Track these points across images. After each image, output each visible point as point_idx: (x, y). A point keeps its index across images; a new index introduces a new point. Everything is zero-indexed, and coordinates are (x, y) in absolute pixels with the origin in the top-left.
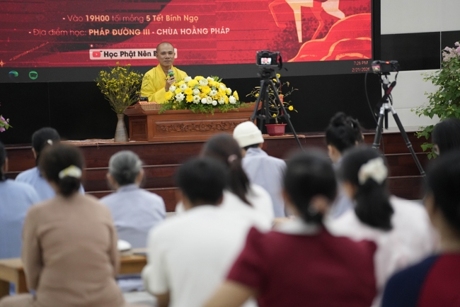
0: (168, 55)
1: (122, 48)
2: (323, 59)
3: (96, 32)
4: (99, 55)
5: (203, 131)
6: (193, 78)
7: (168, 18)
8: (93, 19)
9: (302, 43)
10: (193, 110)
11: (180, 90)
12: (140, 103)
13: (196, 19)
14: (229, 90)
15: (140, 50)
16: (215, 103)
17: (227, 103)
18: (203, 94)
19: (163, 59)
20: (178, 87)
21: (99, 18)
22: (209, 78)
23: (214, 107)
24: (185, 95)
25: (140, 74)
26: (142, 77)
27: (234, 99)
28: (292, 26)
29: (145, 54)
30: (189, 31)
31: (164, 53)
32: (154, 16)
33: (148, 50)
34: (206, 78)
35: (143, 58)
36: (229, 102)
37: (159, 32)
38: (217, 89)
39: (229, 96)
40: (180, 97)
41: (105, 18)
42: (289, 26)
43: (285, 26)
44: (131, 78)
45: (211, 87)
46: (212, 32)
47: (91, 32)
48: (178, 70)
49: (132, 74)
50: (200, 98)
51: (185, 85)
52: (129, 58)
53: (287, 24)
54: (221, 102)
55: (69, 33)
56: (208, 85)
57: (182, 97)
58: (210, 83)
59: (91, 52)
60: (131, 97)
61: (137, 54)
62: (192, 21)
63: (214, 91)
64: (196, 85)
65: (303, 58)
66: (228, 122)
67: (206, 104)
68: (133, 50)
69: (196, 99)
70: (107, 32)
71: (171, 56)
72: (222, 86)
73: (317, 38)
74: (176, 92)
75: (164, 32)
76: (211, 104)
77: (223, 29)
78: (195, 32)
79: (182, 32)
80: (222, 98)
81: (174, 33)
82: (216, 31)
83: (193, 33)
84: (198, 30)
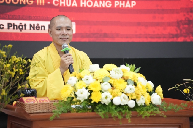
0: (64, 31)
1: (10, 19)
6: (101, 67)
10: (101, 114)
11: (84, 83)
12: (25, 99)
14: (150, 84)
15: (32, 22)
16: (132, 104)
17: (148, 103)
18: (115, 90)
19: (58, 35)
20: (81, 79)
22: (123, 66)
23: (130, 109)
24: (91, 92)
25: (27, 59)
26: (29, 63)
27: (157, 98)
29: (38, 28)
30: (90, 4)
31: (60, 28)
33: (41, 23)
34: (118, 66)
35: (36, 31)
36: (151, 103)
37: (56, 3)
38: (135, 84)
39: (151, 94)
40: (83, 95)
44: (12, 66)
45: (126, 81)
46: (116, 5)
48: (77, 50)
49: (15, 58)
50: (110, 97)
51: (90, 77)
52: (18, 31)
54: (141, 102)
56: (123, 77)
57: (86, 94)
58: (126, 75)
60: (10, 93)
61: (28, 27)
63: (130, 86)
64: (106, 77)
67: (120, 105)
68: (23, 22)
69: (106, 97)
71: (69, 32)
72: (141, 79)
74: (77, 86)
76: (127, 105)
77: (128, 2)
78: (97, 6)
79: (82, 3)
80: (142, 97)
81: (73, 5)
82: (121, 4)
83: (95, 6)
84: (101, 2)
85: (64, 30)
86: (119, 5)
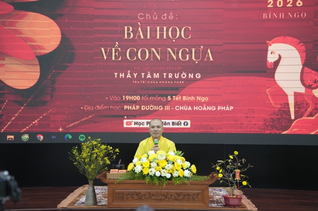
1: (148, 119)
2: (313, 133)
3: (129, 108)
4: (131, 124)
5: (158, 200)
7: (184, 98)
8: (128, 99)
9: (294, 120)
11: (140, 162)
12: (111, 170)
13: (207, 99)
14: (187, 164)
16: (169, 176)
18: (159, 167)
20: (140, 159)
21: (132, 98)
23: (167, 179)
24: (143, 168)
28: (286, 107)
29: (165, 124)
30: (200, 108)
32: (174, 97)
33: (168, 121)
36: (184, 176)
37: (177, 108)
38: (173, 163)
39: (184, 170)
40: (138, 169)
41: (138, 98)
42: (283, 106)
43: (280, 106)
45: (168, 161)
46: (219, 109)
47: (126, 107)
50: (154, 171)
51: (144, 158)
53: (281, 105)
54: (175, 175)
55: (110, 108)
56: (166, 159)
57: (140, 169)
58: (168, 158)
59: (125, 121)
62: (203, 101)
63: (169, 165)
65: (294, 131)
66: (182, 193)
69: (151, 171)
70: (138, 107)
71: (159, 129)
73: (308, 116)
74: (137, 164)
75: (181, 108)
76: (165, 177)
77: (228, 107)
78: (206, 109)
79: (195, 108)
80: (176, 171)
81: (189, 109)
82: (222, 108)
83: (204, 109)
84: (208, 107)
85: (156, 128)
86: (221, 109)
